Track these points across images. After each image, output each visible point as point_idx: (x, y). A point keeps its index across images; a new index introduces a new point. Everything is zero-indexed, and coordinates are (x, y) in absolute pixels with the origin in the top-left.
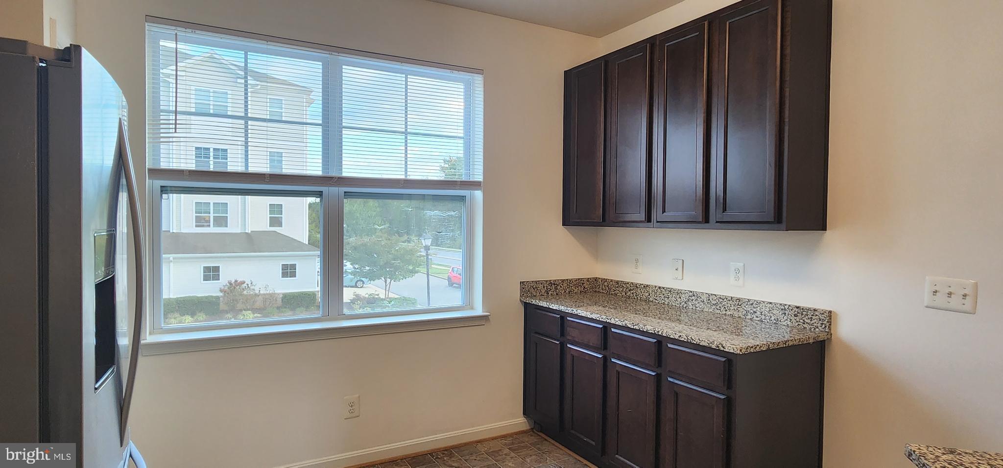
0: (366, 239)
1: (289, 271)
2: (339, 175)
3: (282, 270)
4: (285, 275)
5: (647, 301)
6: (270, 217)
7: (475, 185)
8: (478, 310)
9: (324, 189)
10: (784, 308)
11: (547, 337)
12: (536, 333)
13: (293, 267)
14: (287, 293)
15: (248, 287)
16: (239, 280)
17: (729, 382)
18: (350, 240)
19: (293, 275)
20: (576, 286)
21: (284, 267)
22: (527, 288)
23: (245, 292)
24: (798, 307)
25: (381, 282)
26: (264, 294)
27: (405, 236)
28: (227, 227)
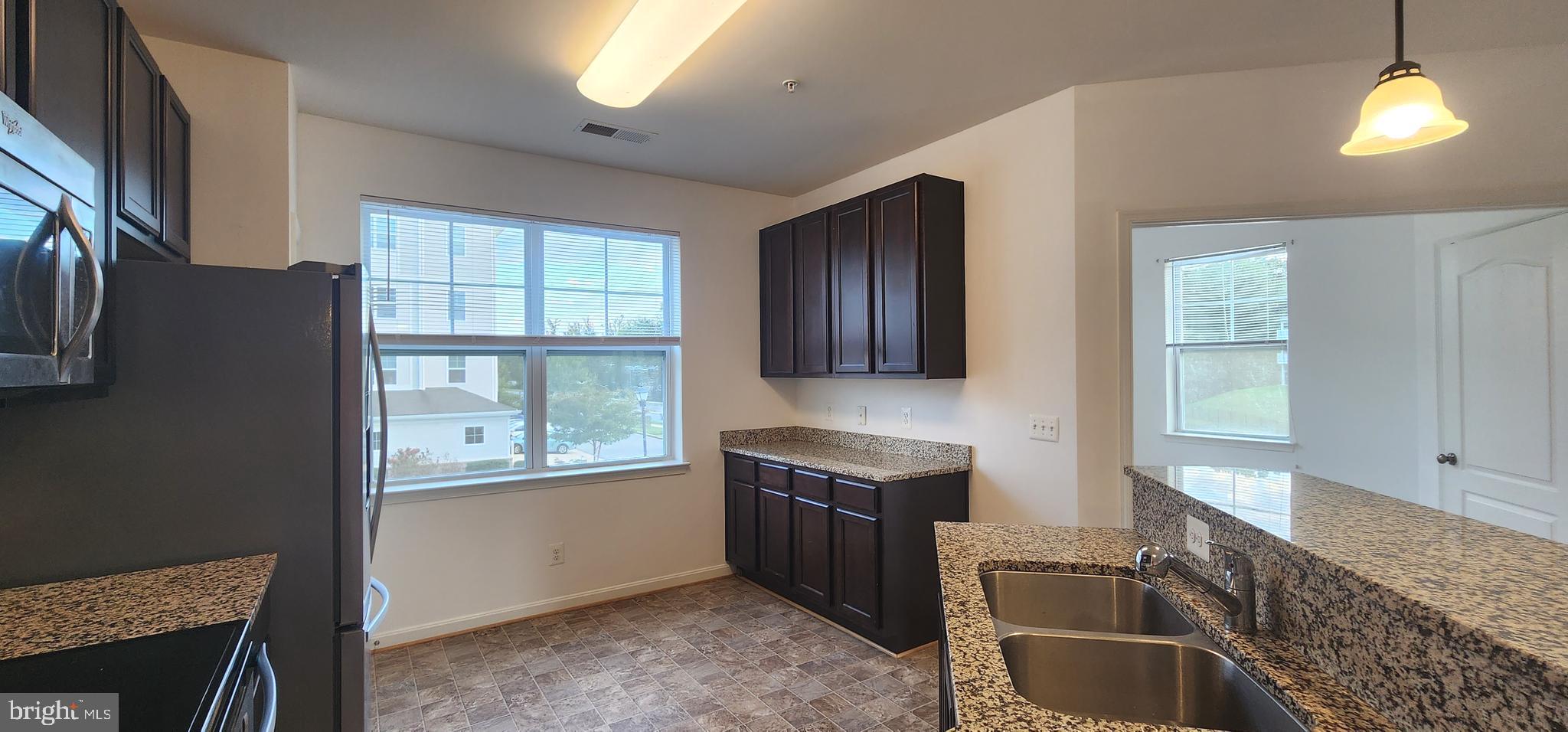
0: (569, 395)
1: (474, 436)
2: (542, 335)
3: (466, 434)
4: (469, 441)
5: (838, 446)
6: (450, 371)
7: (674, 340)
8: (680, 460)
9: (528, 349)
10: (940, 446)
11: (744, 483)
12: (735, 480)
13: (480, 430)
14: (472, 463)
15: (424, 456)
16: (412, 448)
17: (879, 507)
18: (553, 396)
19: (480, 440)
20: (776, 435)
21: (469, 431)
22: (727, 438)
23: (420, 463)
24: (948, 445)
25: (589, 446)
26: (445, 465)
27: (618, 390)
28: (395, 383)
